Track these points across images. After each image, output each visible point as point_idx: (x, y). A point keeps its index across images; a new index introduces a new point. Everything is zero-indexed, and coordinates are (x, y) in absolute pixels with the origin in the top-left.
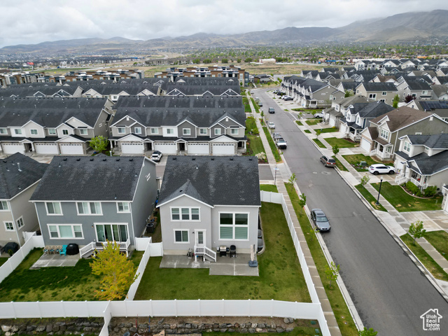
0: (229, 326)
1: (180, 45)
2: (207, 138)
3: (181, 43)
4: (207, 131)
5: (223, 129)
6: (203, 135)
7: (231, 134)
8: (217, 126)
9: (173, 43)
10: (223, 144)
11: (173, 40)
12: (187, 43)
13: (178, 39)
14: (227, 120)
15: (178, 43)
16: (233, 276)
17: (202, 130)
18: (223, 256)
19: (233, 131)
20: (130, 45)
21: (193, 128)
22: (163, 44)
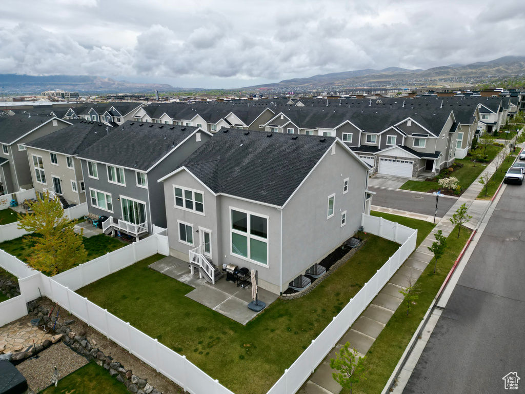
0: (121, 369)
1: (472, 73)
2: (375, 149)
3: (474, 70)
4: (376, 140)
5: (400, 137)
6: (370, 144)
7: (413, 147)
8: (392, 132)
9: (463, 71)
10: (395, 159)
11: (464, 67)
12: (484, 70)
13: (471, 66)
14: (409, 124)
15: (469, 70)
16: (209, 310)
17: (369, 137)
18: (231, 282)
19: (417, 142)
20: (404, 75)
21: (356, 133)
22: (448, 73)
